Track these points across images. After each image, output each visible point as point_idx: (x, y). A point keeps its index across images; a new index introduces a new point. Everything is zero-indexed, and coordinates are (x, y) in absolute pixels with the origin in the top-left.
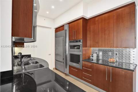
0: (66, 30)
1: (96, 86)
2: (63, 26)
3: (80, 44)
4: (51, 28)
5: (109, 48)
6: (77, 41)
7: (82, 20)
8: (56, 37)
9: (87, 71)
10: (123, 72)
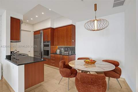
0: (41, 33)
1: (56, 67)
2: (39, 31)
3: (49, 43)
4: (30, 31)
5: (61, 46)
6: (48, 42)
7: (50, 29)
8: (34, 38)
9: (53, 59)
10: (66, 57)
